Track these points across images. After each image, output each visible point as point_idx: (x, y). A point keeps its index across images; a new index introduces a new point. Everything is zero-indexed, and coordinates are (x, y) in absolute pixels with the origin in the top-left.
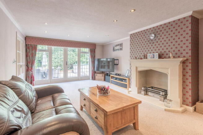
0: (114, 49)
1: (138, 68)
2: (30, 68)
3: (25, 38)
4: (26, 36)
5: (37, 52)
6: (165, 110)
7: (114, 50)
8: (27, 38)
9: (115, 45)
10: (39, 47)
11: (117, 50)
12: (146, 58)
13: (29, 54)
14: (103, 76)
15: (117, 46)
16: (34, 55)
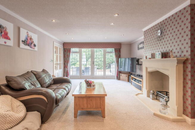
0: (138, 47)
1: (148, 69)
2: (66, 66)
3: (63, 44)
4: (64, 43)
5: (71, 54)
6: (155, 114)
7: (139, 49)
8: (64, 44)
9: (140, 43)
10: (73, 50)
11: (141, 48)
12: (154, 58)
13: (66, 56)
14: (126, 76)
15: (140, 44)
16: (68, 56)
